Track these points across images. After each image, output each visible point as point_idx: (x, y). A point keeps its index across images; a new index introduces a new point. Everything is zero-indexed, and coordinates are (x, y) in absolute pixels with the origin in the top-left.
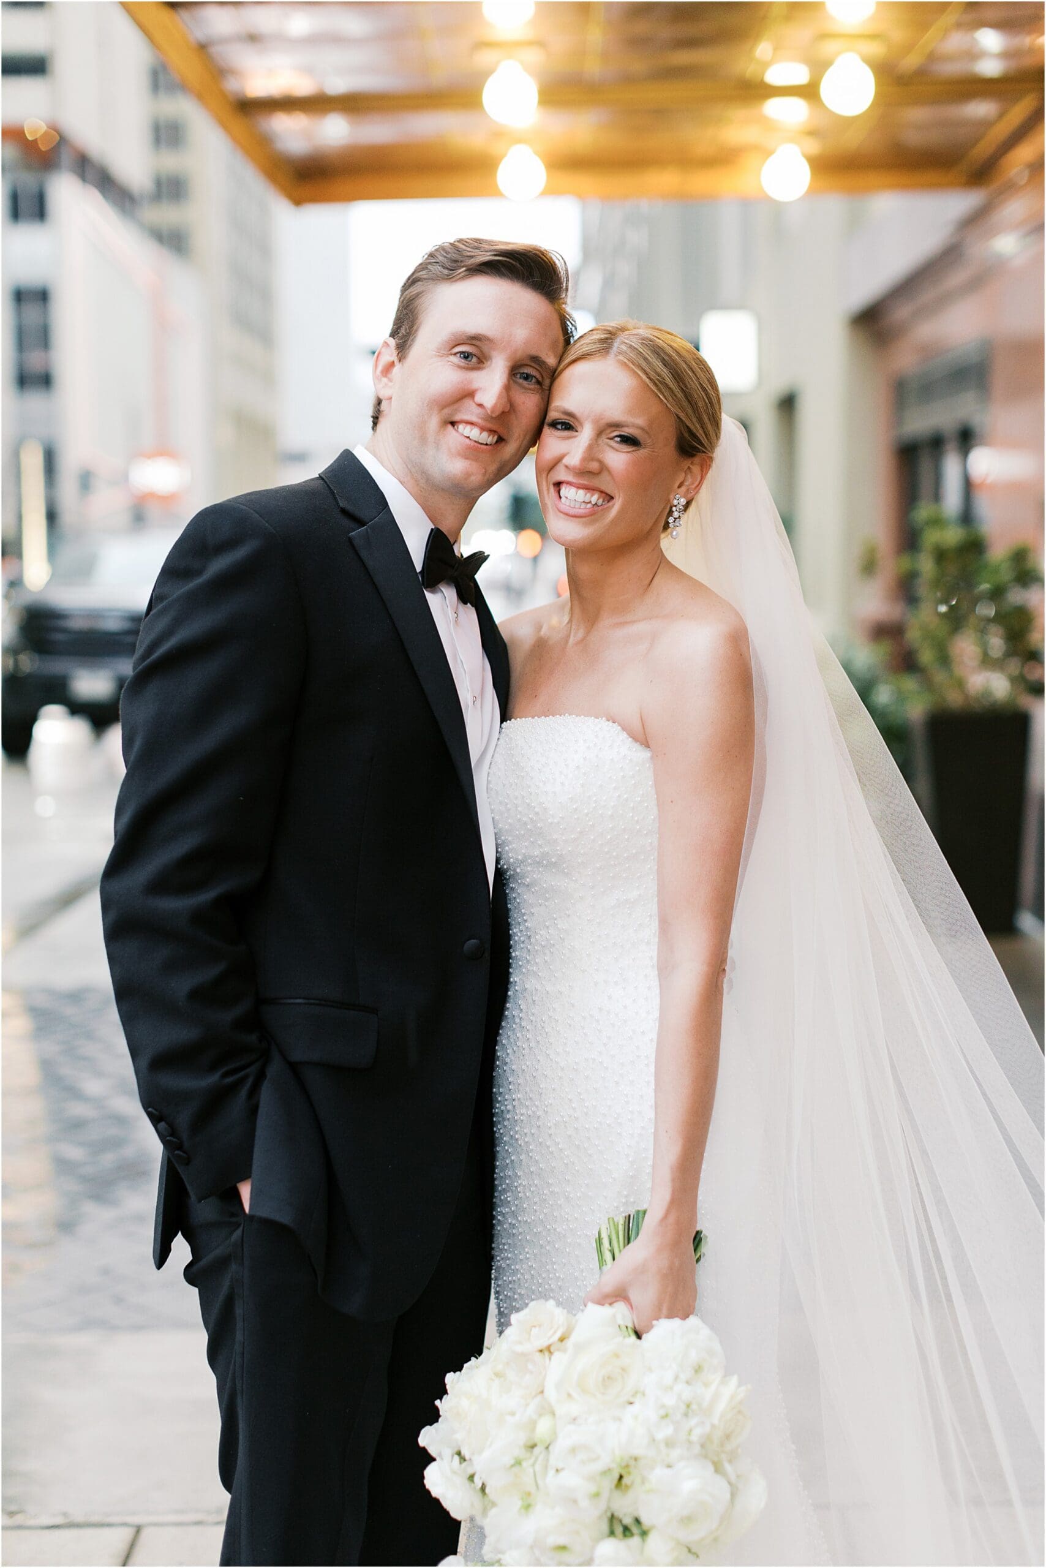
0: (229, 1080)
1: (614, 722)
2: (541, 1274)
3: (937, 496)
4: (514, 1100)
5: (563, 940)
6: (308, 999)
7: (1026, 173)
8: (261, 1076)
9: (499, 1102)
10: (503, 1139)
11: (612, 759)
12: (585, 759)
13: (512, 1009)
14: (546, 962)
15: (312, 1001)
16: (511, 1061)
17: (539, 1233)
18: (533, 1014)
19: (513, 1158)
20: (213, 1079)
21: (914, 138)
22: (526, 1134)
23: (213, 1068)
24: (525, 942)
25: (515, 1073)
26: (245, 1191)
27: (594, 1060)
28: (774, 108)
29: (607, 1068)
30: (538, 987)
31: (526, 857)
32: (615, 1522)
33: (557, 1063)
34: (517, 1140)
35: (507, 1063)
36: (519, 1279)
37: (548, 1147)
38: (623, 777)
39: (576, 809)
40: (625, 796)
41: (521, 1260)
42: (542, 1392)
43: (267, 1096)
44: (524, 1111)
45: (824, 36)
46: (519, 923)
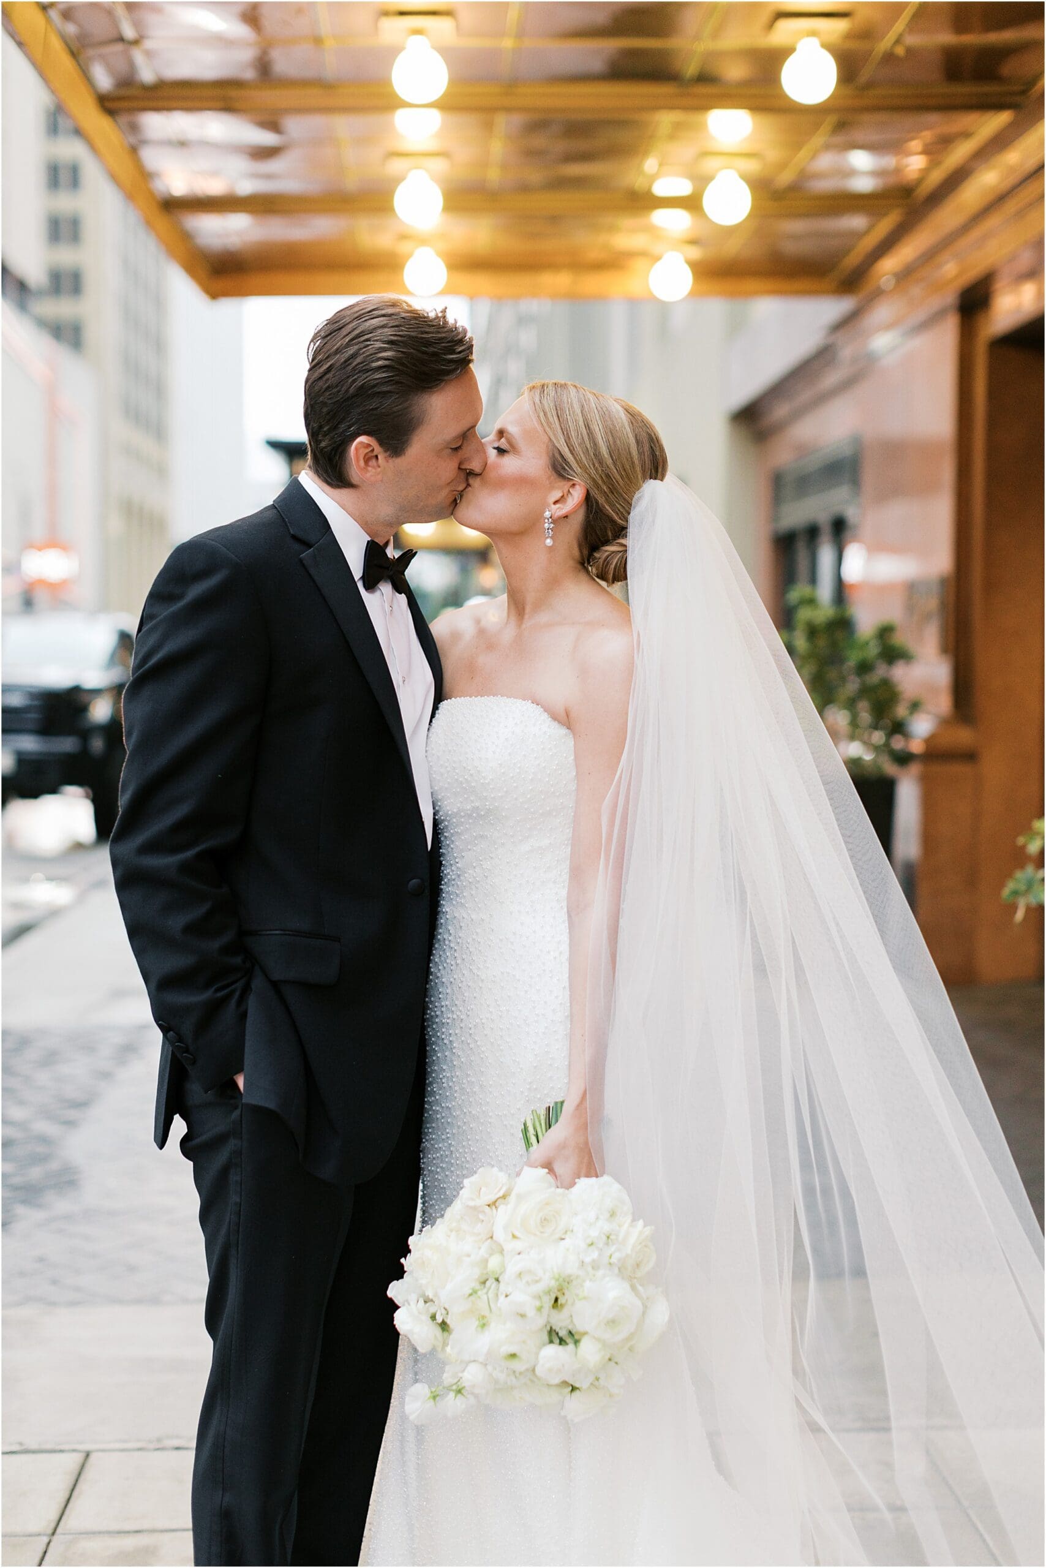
0: (219, 994)
1: (538, 705)
2: (458, 1150)
3: (813, 580)
4: (442, 1006)
5: (487, 877)
6: (284, 930)
7: (893, 282)
8: (246, 990)
9: (429, 1009)
10: (431, 1040)
11: (535, 734)
12: (513, 733)
13: (442, 934)
14: (472, 895)
15: (287, 932)
16: (442, 975)
17: (458, 1116)
18: (460, 937)
19: (439, 1055)
20: (207, 995)
21: (790, 248)
22: (450, 1034)
23: (207, 986)
24: (456, 880)
25: (444, 985)
26: (240, 1081)
27: (509, 973)
28: (662, 218)
29: (519, 980)
30: (465, 916)
31: (459, 810)
32: (554, 1334)
33: (478, 976)
34: (443, 1039)
35: (438, 977)
36: (442, 1155)
37: (469, 1044)
38: (543, 749)
39: (503, 773)
40: (544, 765)
41: (443, 1140)
42: (492, 1237)
43: (252, 1004)
44: (450, 1015)
45: (706, 154)
46: (451, 865)
